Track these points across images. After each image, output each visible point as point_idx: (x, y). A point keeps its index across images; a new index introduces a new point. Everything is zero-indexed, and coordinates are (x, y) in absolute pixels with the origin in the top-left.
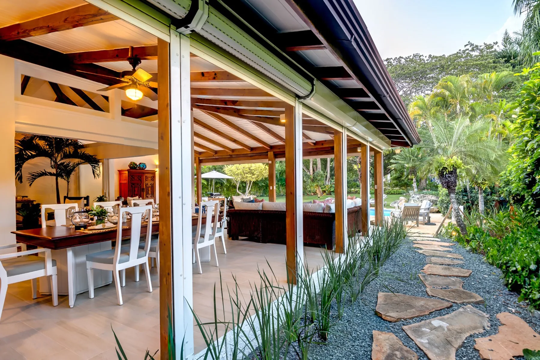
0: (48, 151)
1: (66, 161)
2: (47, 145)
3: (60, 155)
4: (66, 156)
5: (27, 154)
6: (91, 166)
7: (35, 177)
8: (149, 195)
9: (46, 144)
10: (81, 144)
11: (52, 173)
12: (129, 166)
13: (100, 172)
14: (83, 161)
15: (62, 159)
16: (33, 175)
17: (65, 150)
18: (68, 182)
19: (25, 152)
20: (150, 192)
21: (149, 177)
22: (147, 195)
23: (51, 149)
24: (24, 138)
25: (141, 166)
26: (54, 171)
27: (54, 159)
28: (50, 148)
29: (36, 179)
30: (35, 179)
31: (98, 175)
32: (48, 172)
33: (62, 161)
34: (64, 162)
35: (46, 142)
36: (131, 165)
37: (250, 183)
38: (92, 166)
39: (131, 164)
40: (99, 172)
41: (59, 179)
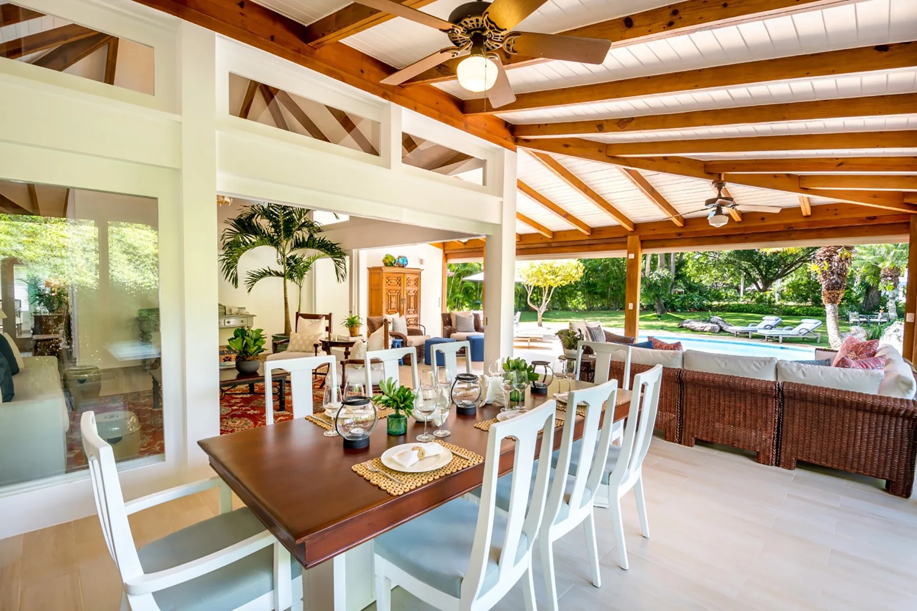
0: (274, 236)
1: (298, 253)
2: (272, 227)
3: (289, 243)
4: (299, 245)
5: (245, 241)
6: (333, 262)
7: (256, 277)
8: (411, 310)
9: (271, 224)
10: (319, 226)
11: (279, 272)
12: (383, 261)
13: (346, 272)
14: (322, 253)
15: (292, 249)
16: (253, 275)
17: (297, 236)
18: (300, 287)
19: (242, 238)
20: (412, 305)
21: (412, 280)
22: (409, 310)
23: (278, 234)
24: (241, 215)
25: (401, 261)
26: (281, 269)
27: (282, 250)
28: (276, 232)
29: (257, 282)
30: (255, 281)
31: (342, 276)
32: (273, 271)
33: (292, 253)
34: (295, 254)
35: (270, 221)
36: (387, 260)
37: (549, 291)
38: (335, 261)
39: (387, 258)
40: (344, 271)
41: (288, 281)
